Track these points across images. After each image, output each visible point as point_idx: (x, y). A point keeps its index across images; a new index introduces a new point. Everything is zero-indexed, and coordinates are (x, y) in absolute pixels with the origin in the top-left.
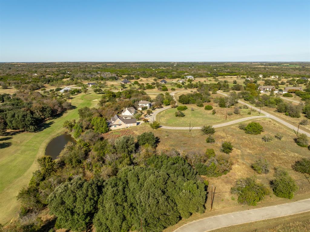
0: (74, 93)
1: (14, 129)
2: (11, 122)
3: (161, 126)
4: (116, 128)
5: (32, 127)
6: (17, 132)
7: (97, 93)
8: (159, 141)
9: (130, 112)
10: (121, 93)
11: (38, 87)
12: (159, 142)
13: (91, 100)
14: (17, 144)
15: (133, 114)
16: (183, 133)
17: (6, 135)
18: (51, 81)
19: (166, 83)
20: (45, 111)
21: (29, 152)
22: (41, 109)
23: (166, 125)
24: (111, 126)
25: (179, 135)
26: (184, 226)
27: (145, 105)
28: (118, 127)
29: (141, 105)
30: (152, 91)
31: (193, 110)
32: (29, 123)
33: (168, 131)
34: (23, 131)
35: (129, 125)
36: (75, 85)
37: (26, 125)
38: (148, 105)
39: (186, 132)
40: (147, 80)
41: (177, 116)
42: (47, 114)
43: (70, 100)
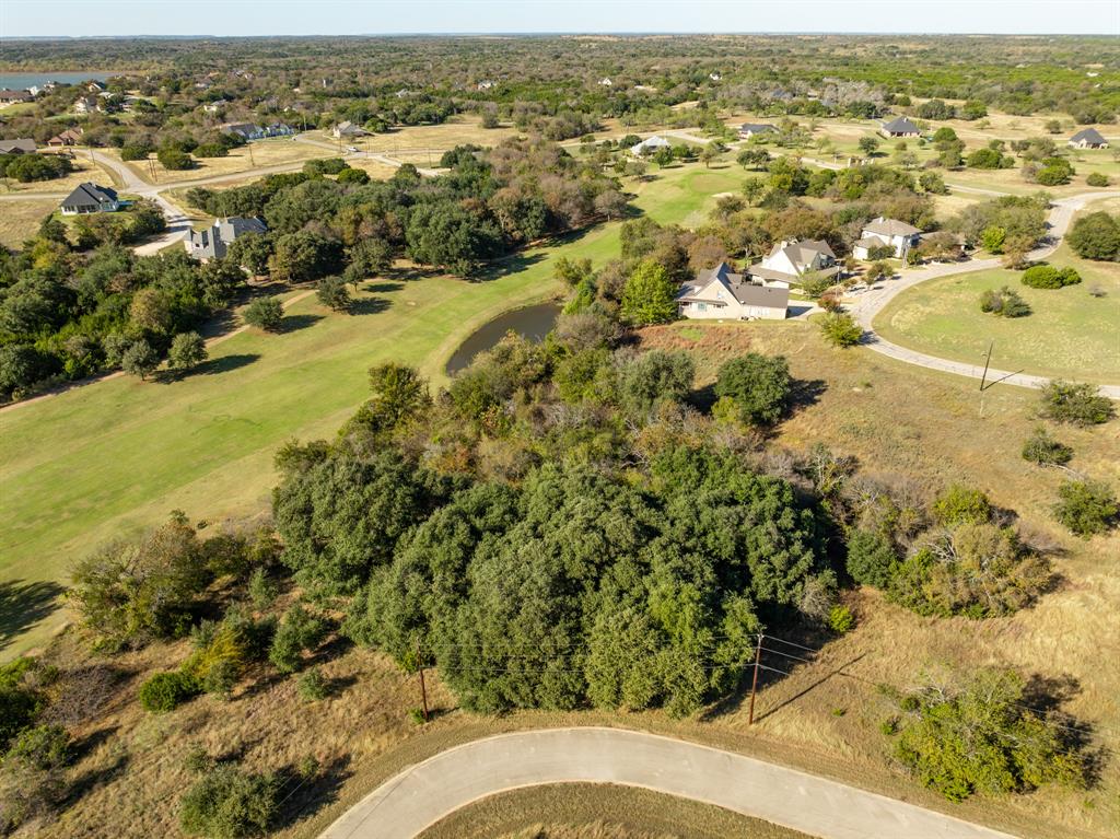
0: (670, 160)
1: (418, 261)
2: (417, 238)
3: (876, 341)
4: (702, 315)
5: (463, 264)
6: (427, 274)
7: (748, 167)
8: (817, 397)
9: (794, 257)
10: (833, 175)
11: (578, 129)
12: (814, 402)
13: (706, 194)
14: (405, 310)
15: (802, 269)
16: (943, 391)
17: (393, 278)
18: (632, 107)
19: (1096, 145)
20: (526, 216)
21: (417, 339)
22: (515, 209)
23: (906, 339)
24: (686, 304)
25: (919, 392)
26: (590, 732)
27: (886, 240)
28: (712, 313)
29: (871, 234)
30: (984, 181)
31: (1098, 296)
32: (456, 250)
33: (886, 367)
34: (441, 272)
35: (753, 312)
36: (698, 130)
37: (447, 253)
38: (898, 242)
39: (962, 387)
40: (1013, 124)
41: (987, 309)
42: (531, 225)
43: (644, 184)
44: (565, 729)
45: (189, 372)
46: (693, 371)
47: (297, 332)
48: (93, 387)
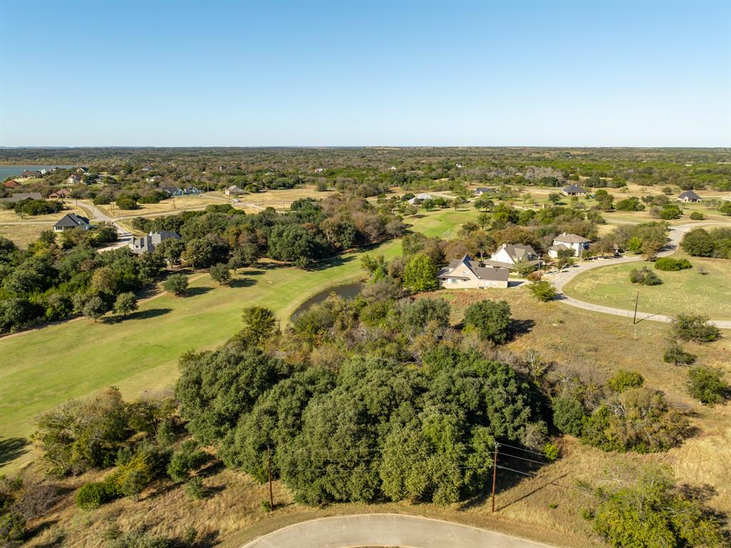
0: (432, 206)
1: (275, 258)
2: (275, 244)
3: (566, 298)
4: (455, 286)
5: (304, 260)
6: (280, 266)
7: (481, 210)
8: (529, 329)
9: (512, 254)
10: (534, 213)
11: (376, 191)
12: (528, 332)
13: (456, 224)
14: (266, 285)
15: (516, 260)
16: (610, 324)
17: (259, 268)
18: (409, 180)
19: (694, 200)
20: (343, 233)
21: (273, 302)
22: (336, 229)
23: (583, 297)
24: (444, 279)
25: (594, 325)
26: (383, 516)
27: (568, 246)
28: (461, 285)
29: (559, 243)
30: (628, 217)
31: (703, 274)
32: (299, 251)
33: (572, 312)
34: (290, 266)
35: (487, 284)
36: (450, 192)
37: (293, 253)
38: (576, 247)
39: (622, 322)
40: (642, 190)
41: (634, 281)
42: (346, 240)
43: (417, 219)
44: (366, 515)
45: (125, 318)
46: (449, 308)
47: (196, 296)
48: (64, 325)
